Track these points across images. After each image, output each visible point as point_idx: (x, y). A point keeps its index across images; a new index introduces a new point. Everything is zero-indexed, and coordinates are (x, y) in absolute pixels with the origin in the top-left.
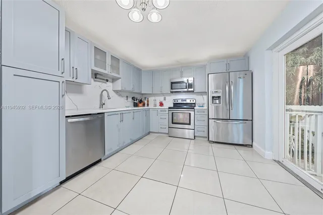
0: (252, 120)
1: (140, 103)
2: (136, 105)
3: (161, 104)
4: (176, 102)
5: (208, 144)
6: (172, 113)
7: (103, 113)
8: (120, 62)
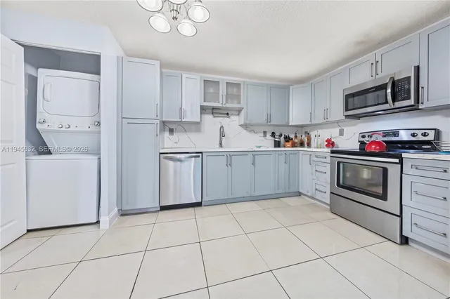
3: (330, 144)
6: (339, 163)
7: (201, 153)
8: (242, 86)
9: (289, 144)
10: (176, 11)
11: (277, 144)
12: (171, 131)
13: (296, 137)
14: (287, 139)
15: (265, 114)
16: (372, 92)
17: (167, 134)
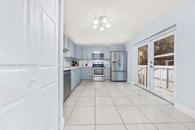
0: (127, 71)
1: (76, 64)
2: (73, 65)
3: (87, 65)
4: (94, 64)
5: (111, 82)
6: (94, 69)
8: (70, 41)
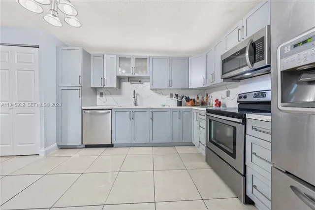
4: (243, 99)
7: (112, 109)
8: (148, 60)
9: (189, 104)
10: (54, 10)
11: (180, 104)
12: (101, 94)
13: (198, 98)
14: (188, 100)
15: (168, 80)
16: (238, 55)
17: (98, 96)
